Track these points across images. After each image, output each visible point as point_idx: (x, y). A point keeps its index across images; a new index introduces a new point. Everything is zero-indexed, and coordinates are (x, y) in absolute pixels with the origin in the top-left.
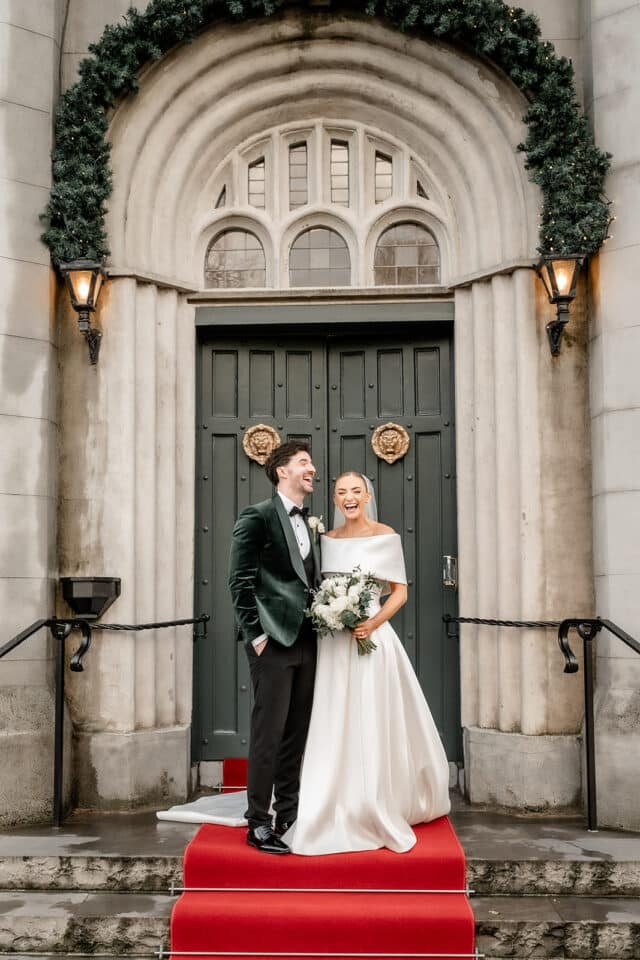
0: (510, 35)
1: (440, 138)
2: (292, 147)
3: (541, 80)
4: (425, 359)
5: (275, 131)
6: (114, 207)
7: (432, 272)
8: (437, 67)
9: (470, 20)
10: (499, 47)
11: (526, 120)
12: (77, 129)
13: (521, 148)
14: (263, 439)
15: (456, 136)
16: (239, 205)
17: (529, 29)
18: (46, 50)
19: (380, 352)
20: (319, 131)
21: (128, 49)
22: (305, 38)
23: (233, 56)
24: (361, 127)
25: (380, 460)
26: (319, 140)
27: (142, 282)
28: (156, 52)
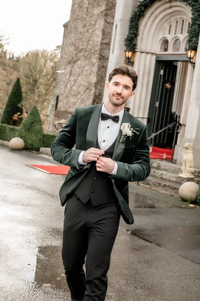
2: (177, 22)
16: (165, 35)
20: (179, 19)
22: (170, 2)
24: (185, 17)
27: (142, 52)
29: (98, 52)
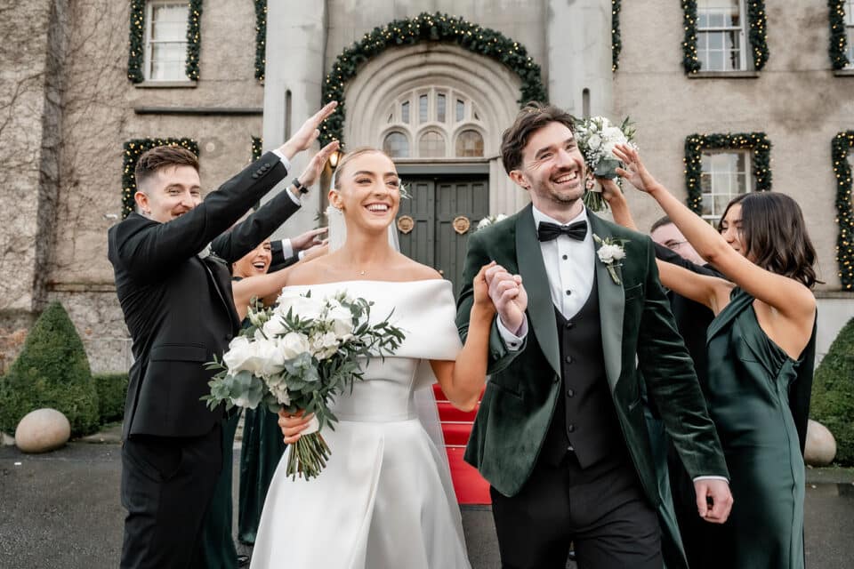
0: (515, 55)
1: (485, 95)
2: (422, 97)
3: (527, 73)
4: (477, 189)
5: (414, 90)
6: (346, 124)
7: (480, 153)
8: (484, 65)
9: (497, 48)
10: (510, 59)
11: (522, 90)
12: (332, 92)
13: (518, 102)
14: (405, 222)
15: (492, 95)
16: (398, 122)
17: (522, 52)
18: (320, 58)
19: (458, 186)
20: (433, 91)
21: (354, 58)
22: (427, 52)
23: (397, 60)
24: (451, 89)
25: (457, 233)
26: (432, 95)
28: (365, 59)
29: (36, 166)
